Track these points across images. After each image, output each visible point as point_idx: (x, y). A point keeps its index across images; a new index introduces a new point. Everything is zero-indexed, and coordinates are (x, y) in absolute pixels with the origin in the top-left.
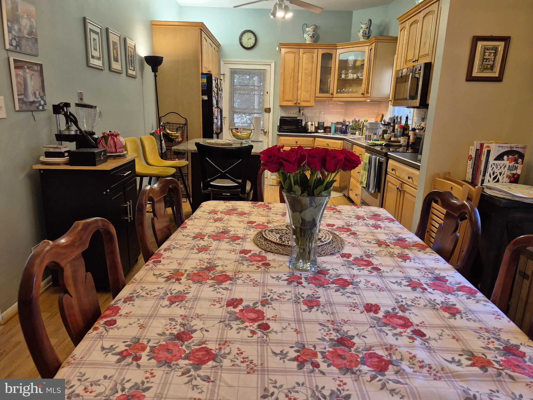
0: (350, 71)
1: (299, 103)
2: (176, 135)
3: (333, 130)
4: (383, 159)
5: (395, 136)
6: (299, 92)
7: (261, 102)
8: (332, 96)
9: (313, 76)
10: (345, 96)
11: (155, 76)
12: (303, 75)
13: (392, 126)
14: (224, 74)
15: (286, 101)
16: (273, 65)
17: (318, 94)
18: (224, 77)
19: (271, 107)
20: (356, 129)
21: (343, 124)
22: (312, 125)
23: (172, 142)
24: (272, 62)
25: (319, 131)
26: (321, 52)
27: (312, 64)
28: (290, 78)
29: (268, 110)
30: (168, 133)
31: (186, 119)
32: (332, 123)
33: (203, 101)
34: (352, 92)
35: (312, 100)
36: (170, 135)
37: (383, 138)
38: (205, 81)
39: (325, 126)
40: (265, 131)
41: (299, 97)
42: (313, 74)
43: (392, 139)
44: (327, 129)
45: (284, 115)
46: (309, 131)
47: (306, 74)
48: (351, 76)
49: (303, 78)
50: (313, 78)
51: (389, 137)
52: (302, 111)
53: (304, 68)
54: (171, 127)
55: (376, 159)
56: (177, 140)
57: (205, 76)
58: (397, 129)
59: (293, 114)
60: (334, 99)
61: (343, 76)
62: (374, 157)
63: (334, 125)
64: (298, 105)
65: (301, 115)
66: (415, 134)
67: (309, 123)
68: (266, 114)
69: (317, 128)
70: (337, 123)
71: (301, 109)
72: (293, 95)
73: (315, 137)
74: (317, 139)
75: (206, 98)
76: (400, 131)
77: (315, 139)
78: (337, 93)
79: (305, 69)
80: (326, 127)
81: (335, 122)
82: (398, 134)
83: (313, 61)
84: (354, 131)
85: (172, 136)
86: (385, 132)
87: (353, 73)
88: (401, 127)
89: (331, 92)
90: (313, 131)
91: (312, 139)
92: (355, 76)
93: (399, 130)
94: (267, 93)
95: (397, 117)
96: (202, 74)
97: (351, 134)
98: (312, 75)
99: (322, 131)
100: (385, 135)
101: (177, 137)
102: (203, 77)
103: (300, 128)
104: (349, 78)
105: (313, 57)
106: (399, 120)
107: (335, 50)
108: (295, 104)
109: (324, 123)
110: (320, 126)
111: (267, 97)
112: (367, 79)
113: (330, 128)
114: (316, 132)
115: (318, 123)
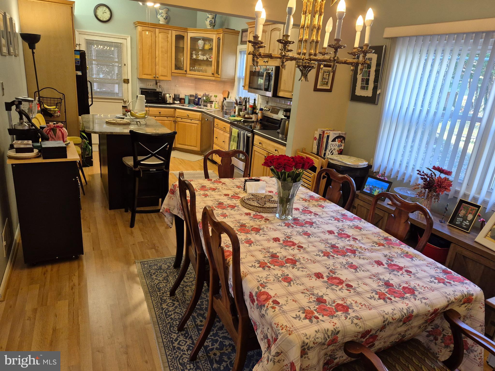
0: (200, 53)
1: (158, 77)
2: (55, 110)
3: (187, 101)
4: (250, 135)
5: (248, 114)
6: (157, 67)
7: (120, 73)
8: (186, 73)
9: (169, 54)
10: (196, 74)
11: (33, 53)
12: (160, 52)
13: (244, 105)
14: (79, 44)
15: (145, 74)
16: (129, 39)
17: (174, 71)
18: (80, 47)
19: (130, 78)
20: (207, 102)
21: (196, 97)
22: (170, 97)
23: (51, 117)
24: (128, 37)
25: (176, 102)
26: (174, 33)
27: (168, 43)
28: (149, 54)
29: (126, 81)
30: (46, 108)
31: (63, 94)
32: (186, 95)
33: (77, 76)
34: (202, 71)
35: (169, 75)
36: (48, 110)
37: (239, 115)
38: (78, 57)
39: (180, 97)
40: (125, 100)
41: (157, 72)
42: (169, 52)
43: (246, 116)
44: (182, 101)
45: (143, 86)
46: (168, 102)
47: (162, 52)
48: (201, 57)
49: (160, 55)
50: (169, 56)
51: (244, 115)
52: (158, 84)
53: (160, 46)
54: (49, 102)
55: (244, 134)
56: (56, 114)
57: (79, 52)
58: (249, 108)
59: (151, 86)
60: (187, 75)
61: (194, 57)
62: (242, 132)
63: (187, 97)
64: (157, 79)
65: (158, 87)
66: (262, 113)
67: (168, 95)
68: (125, 85)
69: (174, 99)
70: (191, 96)
71: (157, 82)
72: (152, 70)
73: (175, 108)
74: (177, 110)
75: (80, 73)
76: (251, 110)
77: (175, 110)
78: (190, 70)
79: (162, 47)
80: (181, 98)
81: (189, 94)
82: (250, 112)
83: (168, 41)
84: (205, 104)
85: (50, 111)
86: (240, 110)
87: (202, 55)
88: (251, 106)
89: (185, 69)
90: (171, 102)
91: (173, 110)
92: (205, 58)
93: (250, 109)
94: (125, 65)
95: (246, 98)
96: (75, 50)
97: (204, 106)
98: (167, 53)
99: (178, 102)
100: (241, 113)
101: (55, 112)
102: (76, 53)
103: (160, 99)
104: (199, 58)
105: (168, 37)
106: (248, 100)
107: (186, 33)
108: (154, 77)
109: (179, 95)
110: (176, 98)
111: (124, 69)
112: (216, 62)
113: (184, 99)
114: (174, 103)
115: (175, 95)
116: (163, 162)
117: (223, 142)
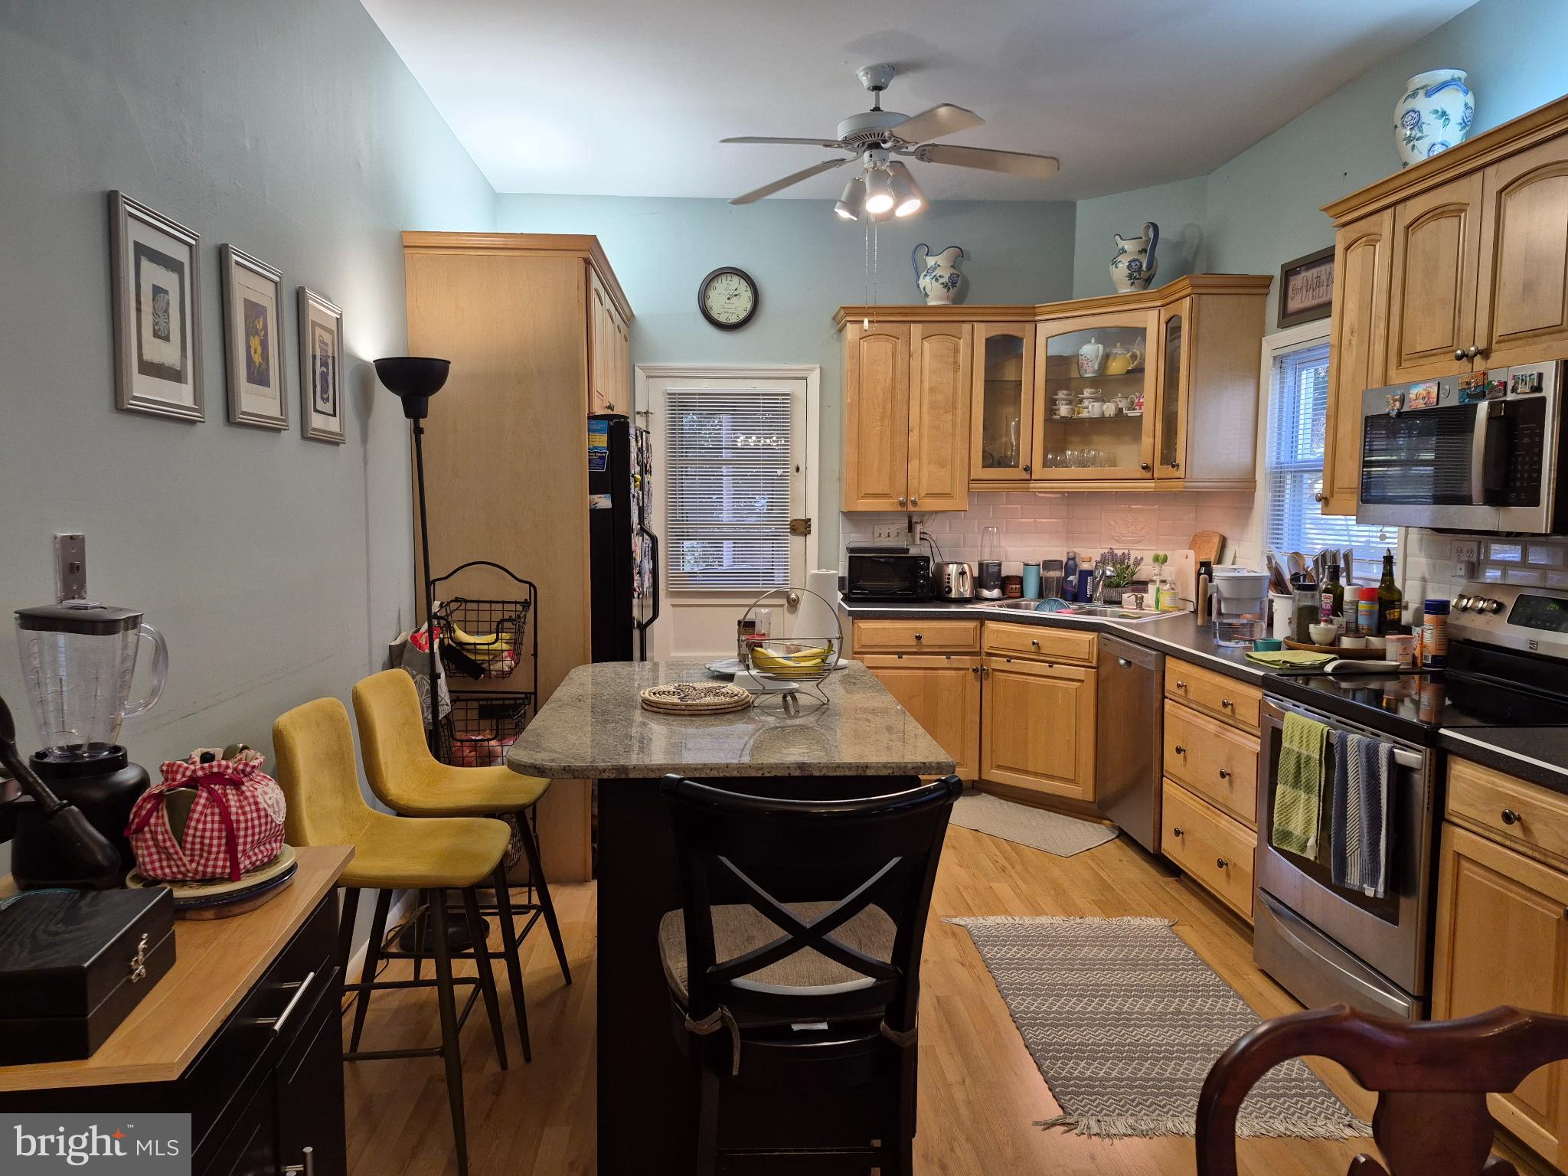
0: (1087, 392)
1: (914, 503)
2: (491, 647)
3: (1031, 587)
4: (1409, 757)
5: (1354, 631)
6: (914, 464)
7: (778, 503)
8: (1028, 477)
9: (959, 412)
10: (1071, 475)
11: (418, 431)
12: (925, 408)
13: (1327, 591)
14: (647, 413)
15: (867, 495)
16: (814, 378)
17: (979, 472)
18: (647, 421)
19: (813, 515)
20: (1118, 586)
21: (1070, 565)
22: (963, 573)
23: (477, 677)
24: (812, 370)
25: (986, 593)
26: (982, 332)
27: (956, 370)
28: (882, 419)
29: (801, 528)
30: (461, 644)
31: (531, 584)
32: (1026, 565)
33: (596, 514)
34: (1093, 462)
35: (960, 489)
36: (469, 651)
37: (1302, 639)
38: (602, 441)
39: (1003, 574)
40: (793, 596)
41: (913, 483)
42: (960, 406)
43: (1347, 643)
44: (1010, 586)
45: (860, 540)
46: (953, 595)
47: (933, 406)
48: (1092, 409)
49: (926, 417)
50: (959, 420)
51: (1330, 638)
52: (919, 528)
53: (926, 385)
54: (472, 616)
55: (1371, 754)
56: (498, 666)
57: (604, 424)
58: (1356, 604)
59: (888, 537)
60: (1032, 485)
61: (1064, 410)
62: (1353, 738)
63: (1033, 570)
64: (911, 508)
65: (918, 541)
66: (1443, 626)
67: (953, 569)
68: (796, 541)
69: (979, 583)
70: (1048, 565)
71: (914, 520)
72: (892, 478)
73: (982, 618)
74: (991, 625)
75: (604, 502)
76: (1370, 613)
77: (982, 625)
78: (1046, 464)
79: (932, 390)
80: (1008, 578)
81: (1040, 559)
82: (1363, 621)
83: (956, 362)
84: (1113, 593)
85: (476, 652)
86: (1306, 616)
87: (1096, 400)
88: (1369, 594)
89: (1023, 461)
90: (967, 595)
91: (971, 625)
92: (1109, 409)
93: (1363, 606)
94: (798, 470)
95: (1335, 556)
96: (592, 417)
97: (1106, 602)
98: (955, 408)
99: (996, 593)
100: (1312, 628)
101: (497, 656)
102: (594, 427)
103: (923, 586)
104: (1085, 414)
105: (956, 351)
106: (1342, 565)
107: (1029, 327)
108: (902, 504)
109: (1000, 565)
110: (988, 576)
111: (796, 483)
112: (1159, 417)
113: (1020, 580)
114: (978, 598)
115: (981, 565)
116: (868, 981)
117: (1223, 775)
